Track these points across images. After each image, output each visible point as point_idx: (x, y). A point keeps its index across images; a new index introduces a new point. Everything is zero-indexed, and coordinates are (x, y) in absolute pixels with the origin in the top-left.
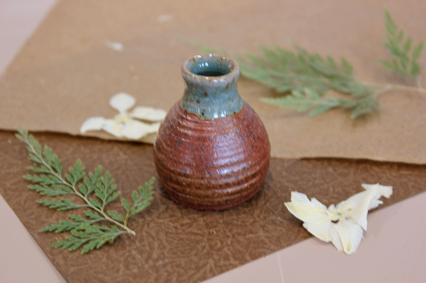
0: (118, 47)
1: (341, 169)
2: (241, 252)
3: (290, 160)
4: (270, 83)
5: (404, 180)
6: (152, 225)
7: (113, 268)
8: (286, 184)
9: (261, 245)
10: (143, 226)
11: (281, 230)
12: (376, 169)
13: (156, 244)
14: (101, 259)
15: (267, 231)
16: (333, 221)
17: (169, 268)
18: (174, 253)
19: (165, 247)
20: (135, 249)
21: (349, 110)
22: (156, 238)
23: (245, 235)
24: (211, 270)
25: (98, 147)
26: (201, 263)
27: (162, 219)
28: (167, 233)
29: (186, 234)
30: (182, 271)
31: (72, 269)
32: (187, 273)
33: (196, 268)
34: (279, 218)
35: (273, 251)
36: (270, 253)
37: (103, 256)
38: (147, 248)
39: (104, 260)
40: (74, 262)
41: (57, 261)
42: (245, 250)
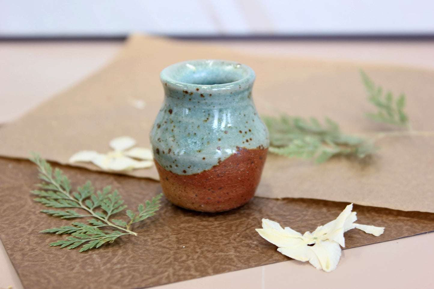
2: (204, 266)
9: (228, 262)
14: (60, 259)
16: (309, 245)
18: (135, 260)
19: (128, 255)
20: (97, 254)
26: (160, 270)
35: (239, 269)
37: (63, 257)
38: (110, 254)
39: (63, 259)
40: (31, 259)
41: (14, 256)
42: (209, 265)
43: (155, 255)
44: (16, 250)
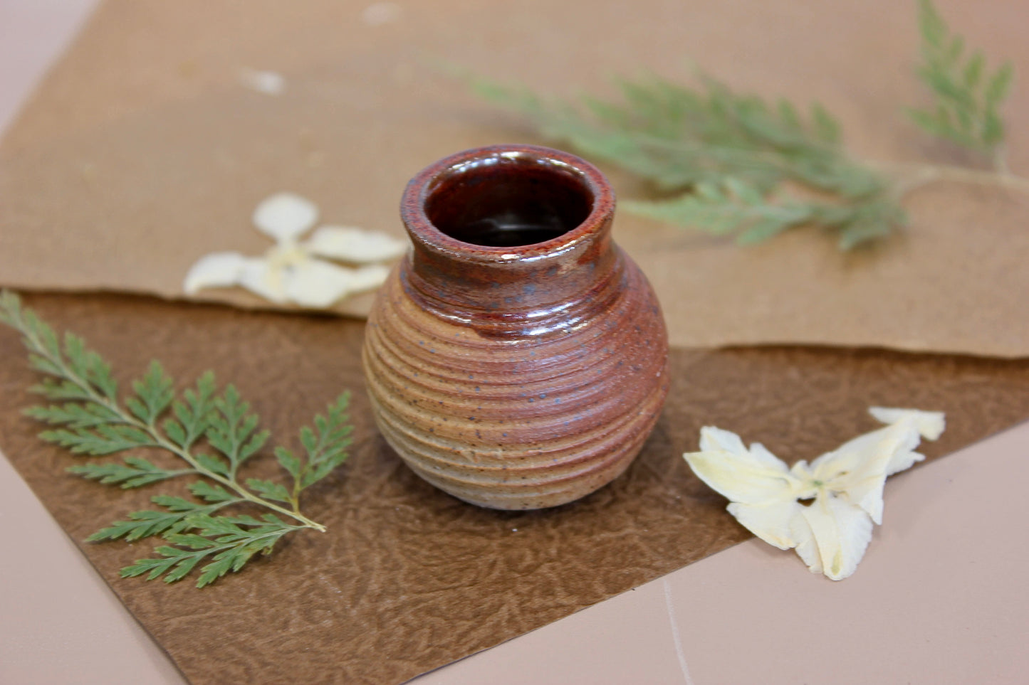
0: (269, 82)
1: (819, 372)
2: (582, 575)
3: (693, 352)
4: (643, 166)
5: (972, 396)
6: (364, 511)
7: (273, 619)
8: (687, 409)
9: (630, 557)
10: (343, 515)
11: (678, 521)
12: (903, 371)
13: (377, 559)
14: (244, 596)
15: (645, 525)
16: (800, 501)
17: (408, 615)
18: (420, 581)
19: (397, 566)
20: (326, 572)
21: (833, 230)
22: (375, 544)
23: (591, 533)
24: (511, 620)
25: (228, 326)
26: (488, 603)
27: (388, 497)
28: (402, 531)
29: (448, 533)
30: (439, 622)
31: (174, 622)
32: (453, 627)
33: (475, 616)
34: (672, 492)
35: (661, 571)
36: (653, 578)
37: (250, 592)
38: (356, 569)
39: (252, 598)
40: (178, 606)
41: (135, 601)
42: (591, 571)
43: (459, 559)
44: (132, 584)
